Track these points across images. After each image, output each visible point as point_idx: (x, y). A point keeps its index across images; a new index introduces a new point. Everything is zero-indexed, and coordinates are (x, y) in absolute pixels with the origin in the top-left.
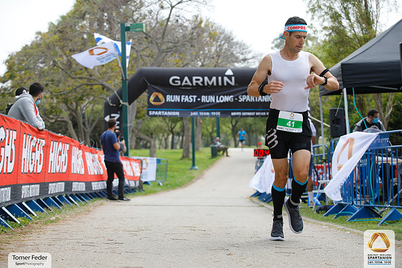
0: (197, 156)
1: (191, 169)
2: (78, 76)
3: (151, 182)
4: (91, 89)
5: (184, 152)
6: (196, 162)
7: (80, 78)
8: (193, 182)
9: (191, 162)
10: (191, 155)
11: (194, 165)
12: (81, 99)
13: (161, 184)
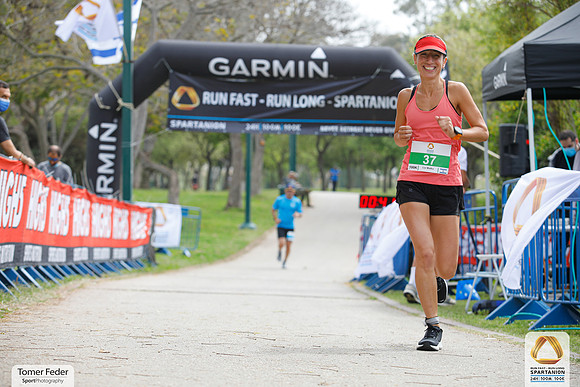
0: (254, 204)
1: (242, 228)
2: (41, 53)
3: (170, 248)
4: (65, 77)
5: (230, 196)
6: (252, 216)
7: (45, 57)
8: (246, 252)
9: (242, 215)
10: (243, 203)
11: (248, 220)
12: (45, 95)
13: (188, 253)
